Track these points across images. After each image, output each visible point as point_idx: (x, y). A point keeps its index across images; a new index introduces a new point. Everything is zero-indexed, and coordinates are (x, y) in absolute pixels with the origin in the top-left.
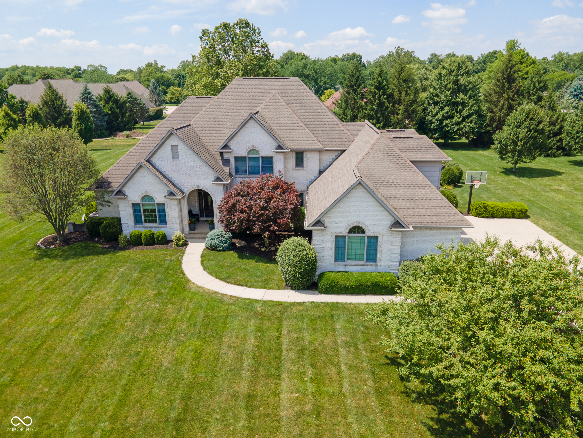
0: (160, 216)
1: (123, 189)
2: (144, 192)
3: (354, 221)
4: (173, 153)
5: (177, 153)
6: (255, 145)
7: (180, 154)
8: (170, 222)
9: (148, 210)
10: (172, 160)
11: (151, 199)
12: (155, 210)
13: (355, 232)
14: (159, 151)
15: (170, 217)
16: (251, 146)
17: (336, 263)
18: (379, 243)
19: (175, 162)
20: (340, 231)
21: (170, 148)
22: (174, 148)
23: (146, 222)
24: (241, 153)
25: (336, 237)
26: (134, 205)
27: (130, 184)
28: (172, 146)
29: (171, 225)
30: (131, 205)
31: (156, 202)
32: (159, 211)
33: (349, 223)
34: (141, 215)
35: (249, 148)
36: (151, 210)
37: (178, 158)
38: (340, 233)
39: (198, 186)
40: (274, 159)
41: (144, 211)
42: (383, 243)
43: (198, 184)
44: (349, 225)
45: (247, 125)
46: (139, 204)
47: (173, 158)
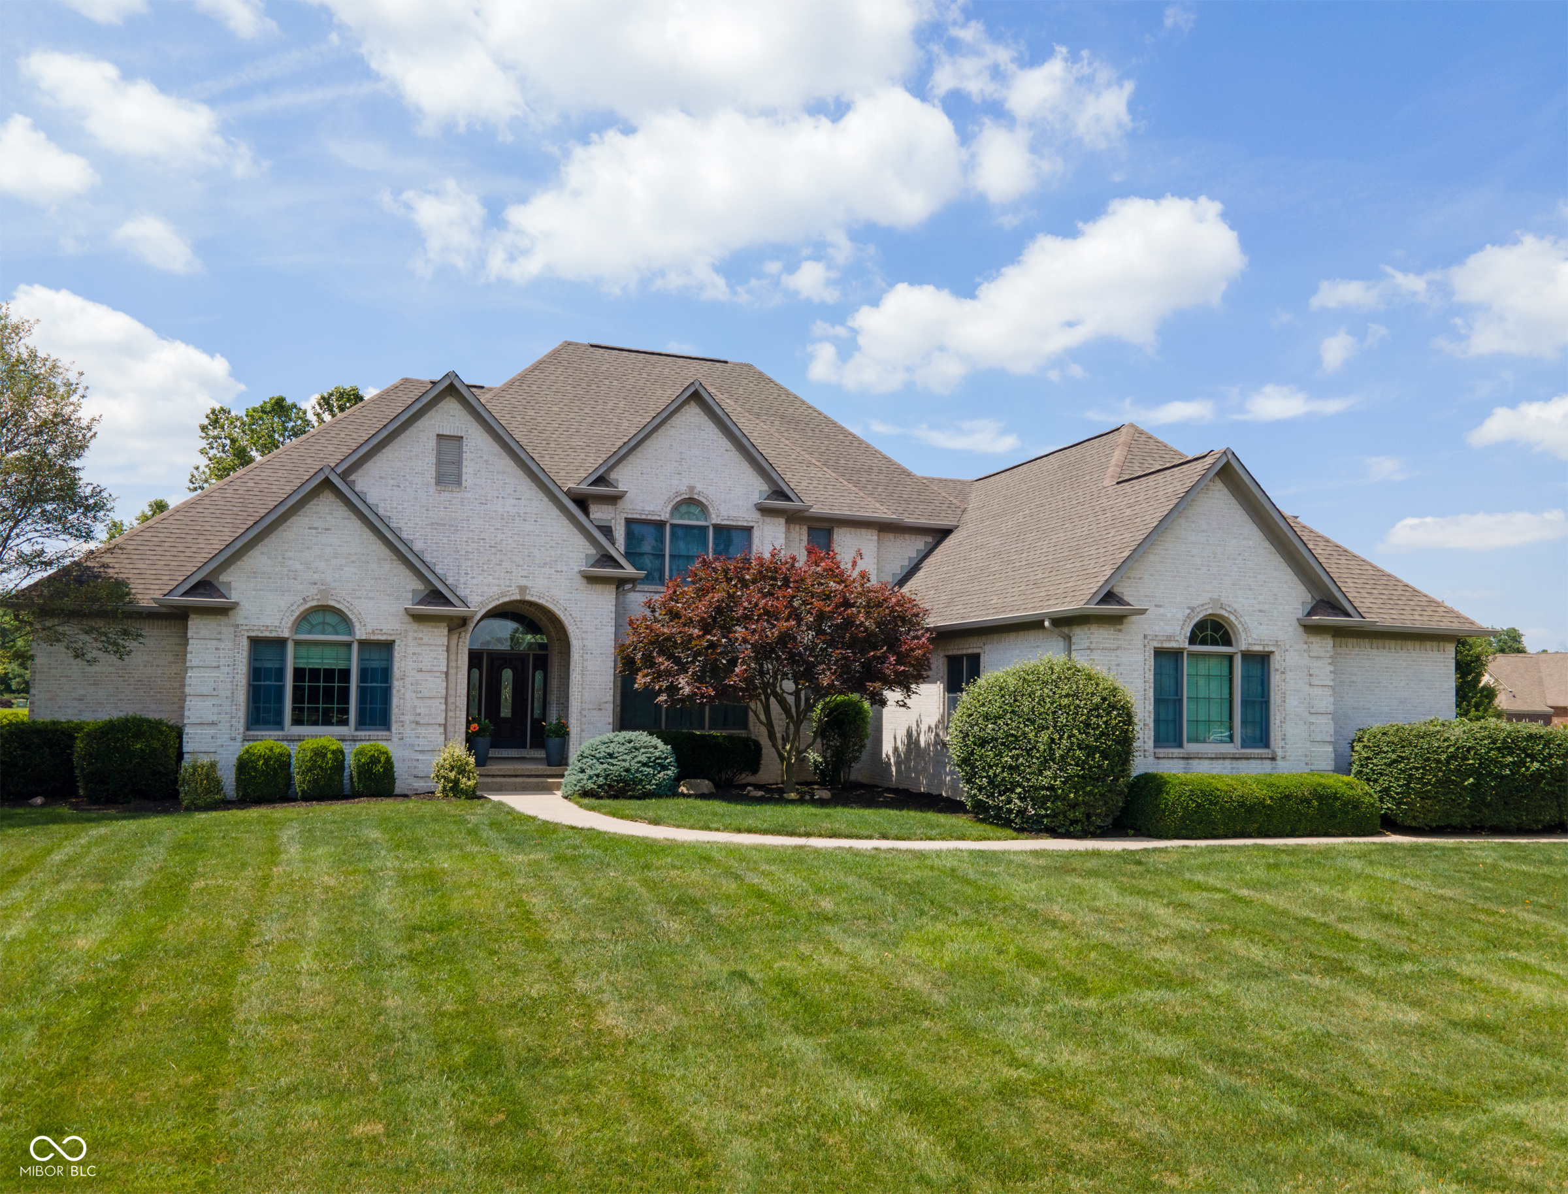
0: (362, 691)
1: (223, 578)
2: (313, 590)
3: (1205, 597)
4: (439, 462)
5: (459, 463)
6: (699, 487)
7: (468, 468)
8: (408, 718)
9: (314, 673)
10: (432, 489)
11: (343, 620)
12: (345, 674)
13: (1204, 642)
14: (388, 453)
15: (409, 695)
16: (684, 489)
17: (1162, 752)
18: (1276, 679)
19: (446, 495)
20: (1169, 630)
21: (433, 443)
22: (449, 443)
23: (297, 721)
24: (649, 508)
25: (1159, 653)
26: (257, 644)
27: (258, 559)
28: (440, 437)
29: (408, 731)
30: (245, 643)
31: (361, 633)
32: (364, 674)
33: (1195, 604)
34: (280, 690)
35: (678, 494)
36: (329, 674)
37: (459, 482)
38: (1169, 638)
39: (523, 589)
40: (756, 534)
41: (299, 673)
42: (1289, 675)
43: (523, 582)
44: (1192, 609)
45: (677, 420)
46: (281, 643)
47: (438, 482)
